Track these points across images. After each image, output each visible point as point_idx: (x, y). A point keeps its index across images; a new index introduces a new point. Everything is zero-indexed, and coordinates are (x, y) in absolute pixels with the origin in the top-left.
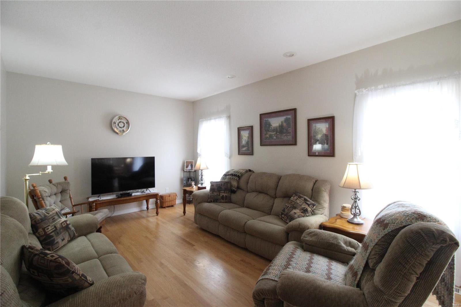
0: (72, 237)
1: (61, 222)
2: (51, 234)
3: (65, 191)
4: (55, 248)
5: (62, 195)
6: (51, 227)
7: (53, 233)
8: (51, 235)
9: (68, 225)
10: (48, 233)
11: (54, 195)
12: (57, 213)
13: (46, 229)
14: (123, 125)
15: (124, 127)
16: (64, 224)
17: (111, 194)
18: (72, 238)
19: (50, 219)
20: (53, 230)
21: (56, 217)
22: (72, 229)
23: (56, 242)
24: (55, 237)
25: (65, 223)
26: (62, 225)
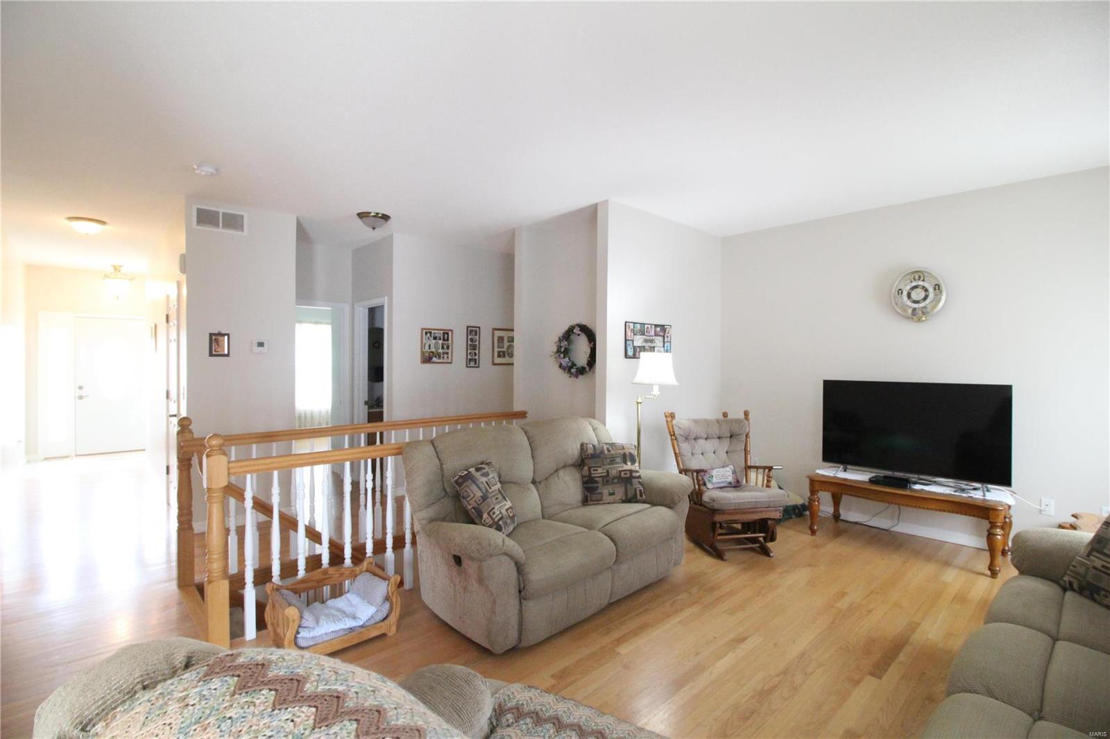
0: (629, 497)
1: (620, 469)
2: (597, 479)
3: (737, 437)
4: (594, 499)
5: (730, 442)
6: (603, 469)
7: (600, 479)
8: (596, 481)
9: (632, 477)
10: (593, 475)
11: (717, 440)
12: (625, 454)
13: (592, 469)
14: (923, 295)
15: (926, 298)
16: (625, 474)
17: (865, 471)
18: (629, 500)
19: (606, 458)
20: (603, 474)
21: (618, 460)
22: (635, 486)
23: (598, 491)
24: (600, 485)
25: (628, 472)
26: (620, 473)
